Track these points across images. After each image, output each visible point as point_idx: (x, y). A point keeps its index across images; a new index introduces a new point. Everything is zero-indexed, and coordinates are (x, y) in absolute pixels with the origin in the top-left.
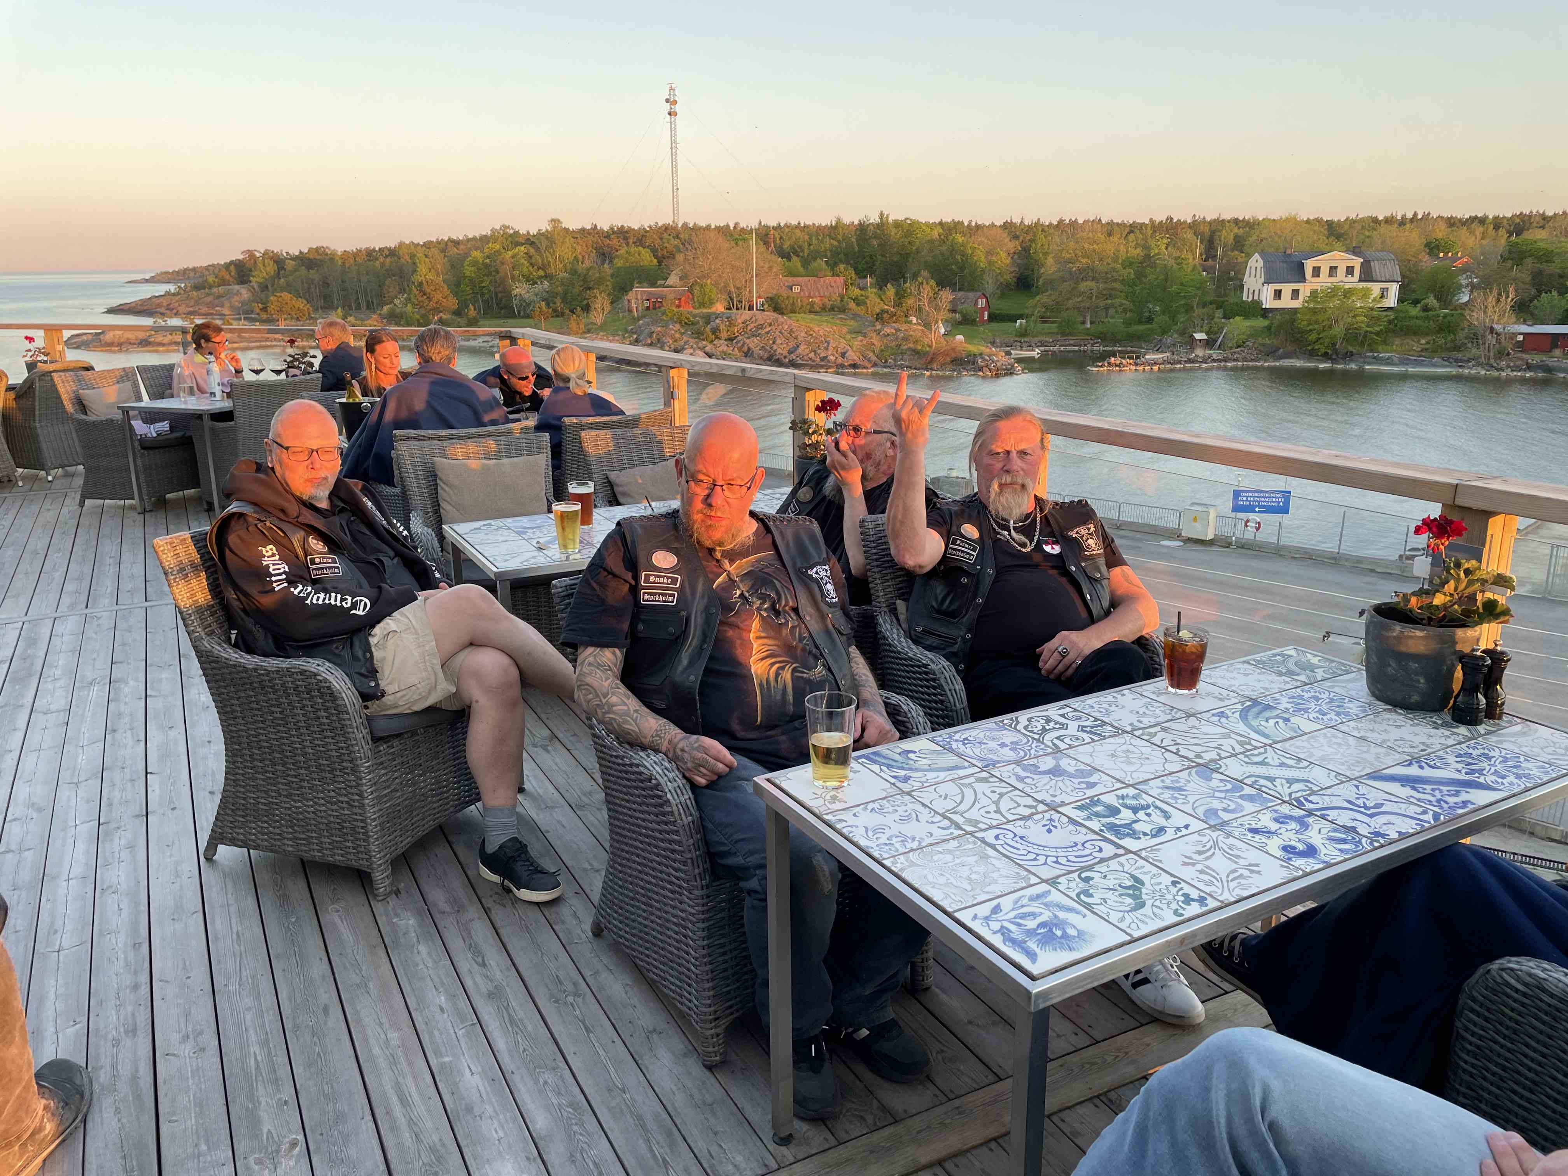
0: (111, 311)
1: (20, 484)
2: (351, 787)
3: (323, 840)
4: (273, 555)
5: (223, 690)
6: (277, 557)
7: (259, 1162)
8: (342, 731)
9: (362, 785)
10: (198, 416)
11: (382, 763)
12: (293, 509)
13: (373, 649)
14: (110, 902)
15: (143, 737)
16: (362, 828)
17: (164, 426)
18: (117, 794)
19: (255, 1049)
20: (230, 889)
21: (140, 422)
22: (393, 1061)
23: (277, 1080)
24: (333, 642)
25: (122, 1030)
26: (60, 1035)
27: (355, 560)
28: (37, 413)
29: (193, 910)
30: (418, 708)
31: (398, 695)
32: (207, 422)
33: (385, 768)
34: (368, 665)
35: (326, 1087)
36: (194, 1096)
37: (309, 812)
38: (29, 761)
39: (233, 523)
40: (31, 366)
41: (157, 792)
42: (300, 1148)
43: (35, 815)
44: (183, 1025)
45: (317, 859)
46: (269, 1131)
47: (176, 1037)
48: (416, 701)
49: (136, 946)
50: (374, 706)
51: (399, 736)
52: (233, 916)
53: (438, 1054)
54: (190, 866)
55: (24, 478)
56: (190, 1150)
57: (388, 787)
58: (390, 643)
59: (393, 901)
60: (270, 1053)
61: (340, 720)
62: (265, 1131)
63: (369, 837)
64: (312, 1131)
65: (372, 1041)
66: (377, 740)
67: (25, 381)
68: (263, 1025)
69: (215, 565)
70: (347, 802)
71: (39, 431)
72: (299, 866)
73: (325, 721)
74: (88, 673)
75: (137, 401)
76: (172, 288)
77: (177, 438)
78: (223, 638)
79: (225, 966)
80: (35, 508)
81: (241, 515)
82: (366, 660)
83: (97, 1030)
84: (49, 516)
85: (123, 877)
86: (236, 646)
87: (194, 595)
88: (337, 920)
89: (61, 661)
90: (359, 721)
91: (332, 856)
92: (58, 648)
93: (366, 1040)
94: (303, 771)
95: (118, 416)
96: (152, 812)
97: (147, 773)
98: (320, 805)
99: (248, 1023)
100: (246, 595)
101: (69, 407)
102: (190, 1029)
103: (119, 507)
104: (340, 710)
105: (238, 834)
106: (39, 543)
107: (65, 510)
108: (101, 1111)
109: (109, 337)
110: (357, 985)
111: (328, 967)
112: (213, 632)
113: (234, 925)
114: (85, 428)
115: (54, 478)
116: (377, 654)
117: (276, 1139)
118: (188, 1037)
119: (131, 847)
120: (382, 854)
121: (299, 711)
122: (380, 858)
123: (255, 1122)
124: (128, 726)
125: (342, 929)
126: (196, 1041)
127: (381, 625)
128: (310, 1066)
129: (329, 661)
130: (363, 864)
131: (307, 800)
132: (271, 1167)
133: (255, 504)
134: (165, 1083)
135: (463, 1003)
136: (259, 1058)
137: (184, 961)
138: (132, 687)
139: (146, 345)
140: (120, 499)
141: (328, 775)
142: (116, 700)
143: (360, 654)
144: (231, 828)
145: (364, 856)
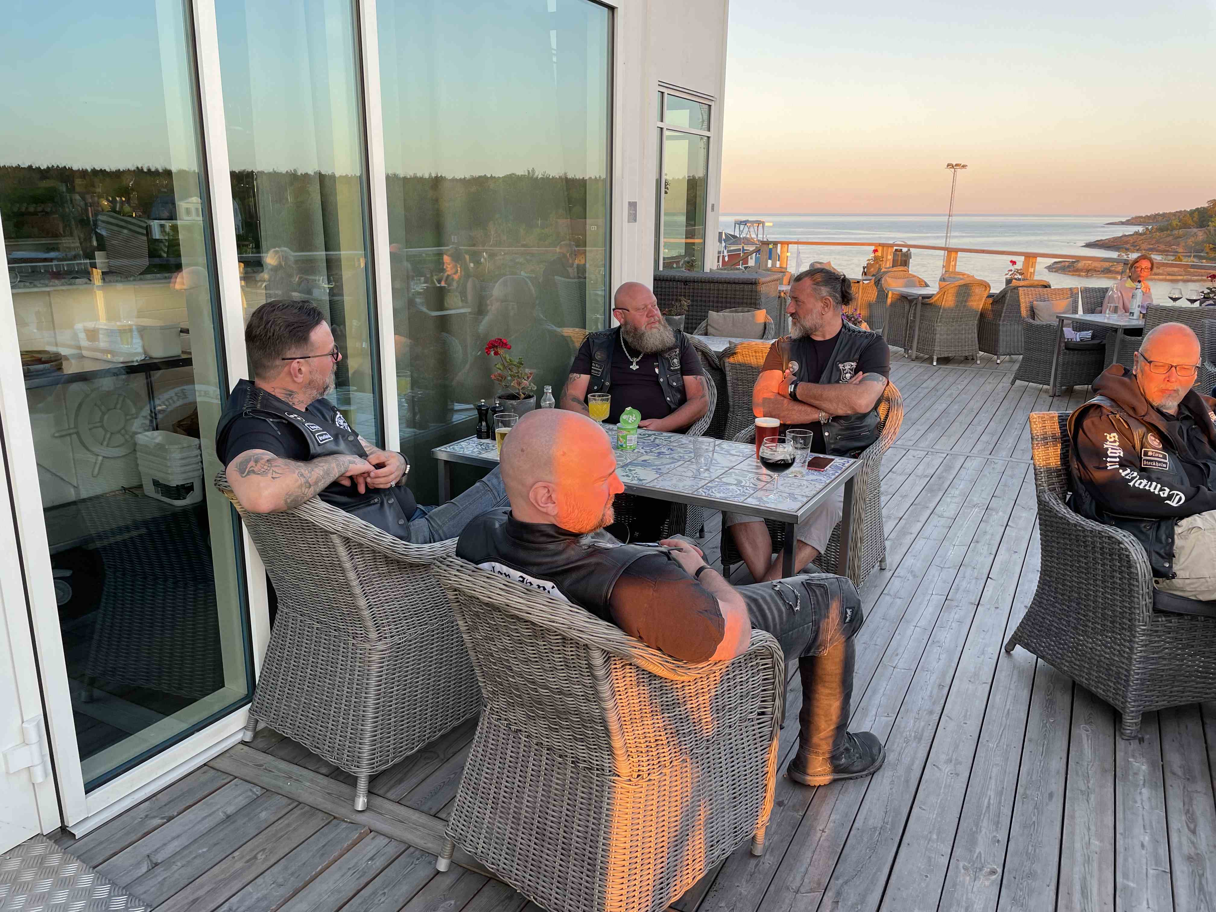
0: (1089, 245)
1: (978, 362)
2: (1125, 640)
3: (1092, 672)
4: (1115, 441)
5: (1049, 534)
6: (1117, 444)
7: (965, 868)
8: (1129, 593)
9: (1134, 642)
10: (1114, 330)
11: (1157, 631)
12: (1142, 409)
13: (1176, 537)
14: (935, 651)
15: (994, 553)
16: (1126, 676)
17: (1088, 334)
18: (964, 584)
19: (991, 793)
20: (1015, 678)
21: (1071, 329)
22: (1088, 860)
23: (998, 822)
24: (1142, 521)
25: (913, 735)
26: (877, 718)
27: (1184, 460)
28: (1003, 315)
29: (985, 680)
30: (1202, 598)
31: (1187, 581)
32: (1120, 334)
33: (1159, 636)
34: (1168, 548)
35: (1030, 848)
36: (941, 800)
37: (1087, 647)
38: (920, 543)
39: (1092, 411)
40: (1008, 282)
41: (990, 593)
42: (997, 877)
43: (911, 578)
44: (951, 752)
45: (1084, 685)
46: (980, 853)
47: (943, 757)
48: (1203, 592)
49: (941, 687)
50: (1164, 584)
51: (1180, 615)
52: (1010, 698)
53: (1126, 876)
54: (993, 649)
55: (982, 359)
56: (926, 833)
57: (1157, 653)
58: (1193, 536)
59: (1134, 744)
60: (1000, 802)
61: (1130, 584)
62: (977, 851)
63: (1129, 685)
64: (1009, 872)
65: (1077, 838)
66: (1157, 611)
67: (1001, 292)
68: (1002, 782)
69: (1069, 440)
70: (1119, 651)
71: (1001, 328)
72: (1070, 684)
73: (1118, 581)
74: (975, 498)
75: (1073, 313)
76: (1140, 229)
77: (1094, 344)
78: (1060, 496)
79: (991, 728)
80: (982, 380)
81: (1098, 407)
82: (1168, 544)
83: (899, 727)
84: (988, 387)
85: (948, 639)
86: (1068, 504)
87: (1048, 459)
88: (1084, 737)
89: (961, 486)
90: (1146, 590)
91: (1095, 687)
92: (963, 476)
93: (1073, 833)
94: (1091, 614)
95: (1055, 322)
96: (982, 605)
97: (988, 577)
98: (1096, 644)
99: (993, 775)
100: (1085, 467)
101: (1024, 312)
102: (954, 757)
103: (1036, 389)
104: (1132, 576)
105: (1032, 642)
106: (975, 405)
107: (1001, 385)
108: (883, 776)
109: (1080, 265)
110: (1081, 791)
111: (1065, 766)
112: (1054, 489)
113: (1008, 703)
114: (1030, 329)
115: (1001, 362)
116: (1178, 542)
117: (983, 861)
118: (951, 762)
119: (960, 622)
120: (1136, 704)
121: (1100, 567)
122: (1134, 706)
123: (973, 842)
124: (988, 542)
125: (1086, 746)
126: (955, 767)
127: (1189, 519)
128: (1024, 827)
129: (1135, 535)
130: (1118, 705)
131: (1088, 637)
132: (973, 878)
133: (1112, 400)
134: (926, 782)
135: (1163, 851)
136: (992, 802)
137: (967, 711)
138: (999, 517)
139: (1107, 273)
140: (1041, 384)
141: (1109, 624)
142: (986, 522)
143: (1164, 537)
144: (1028, 636)
145: (1120, 698)
